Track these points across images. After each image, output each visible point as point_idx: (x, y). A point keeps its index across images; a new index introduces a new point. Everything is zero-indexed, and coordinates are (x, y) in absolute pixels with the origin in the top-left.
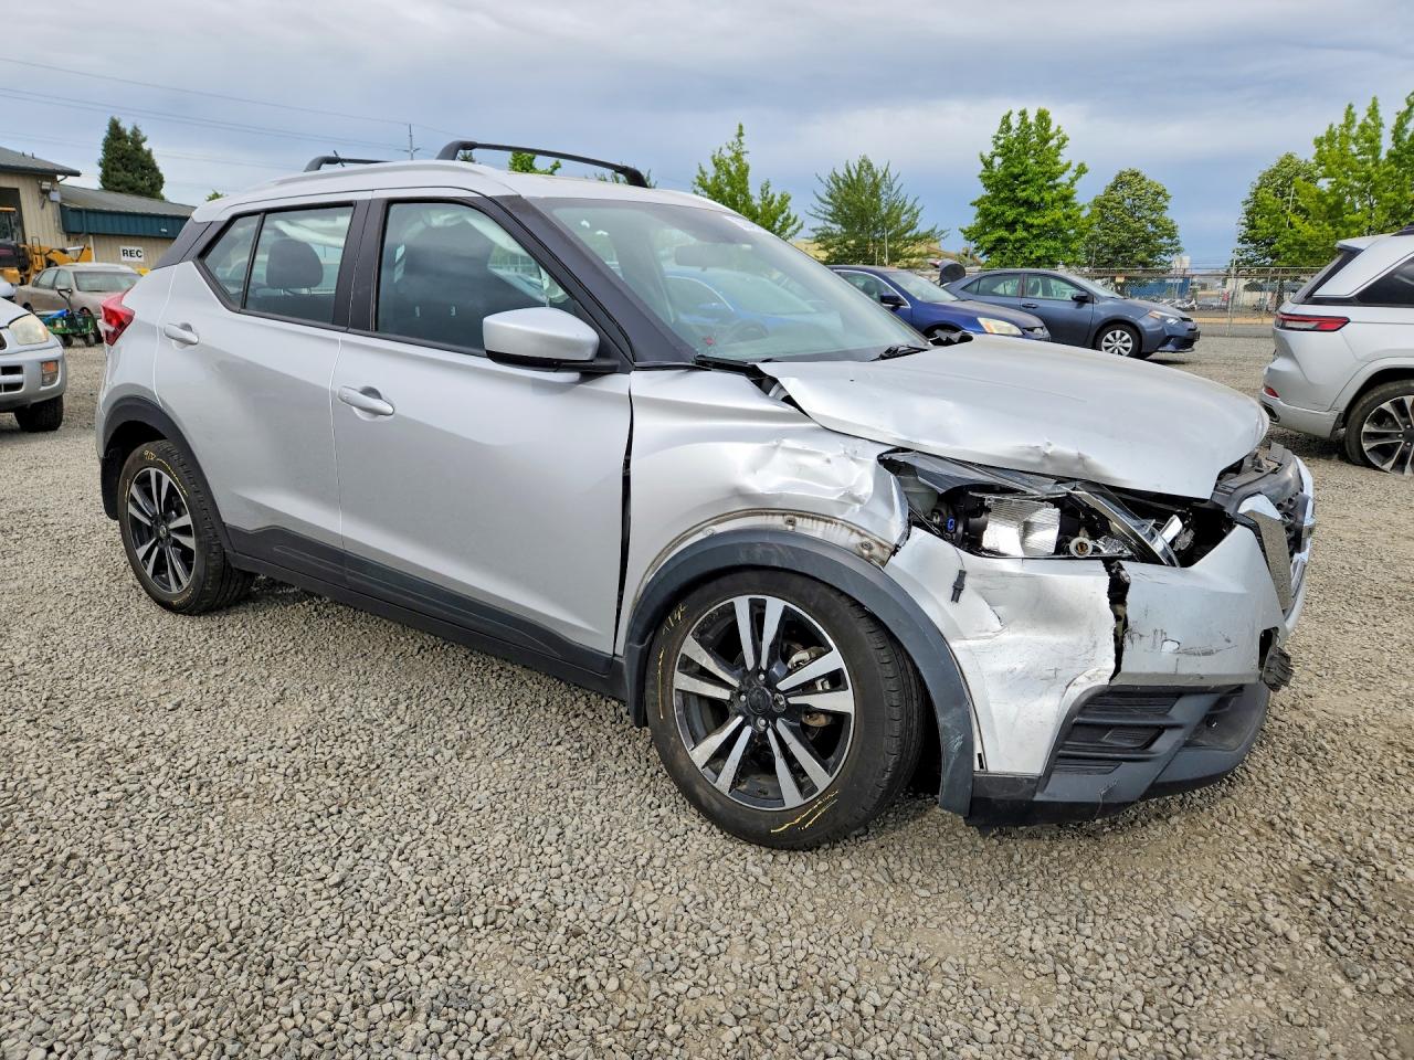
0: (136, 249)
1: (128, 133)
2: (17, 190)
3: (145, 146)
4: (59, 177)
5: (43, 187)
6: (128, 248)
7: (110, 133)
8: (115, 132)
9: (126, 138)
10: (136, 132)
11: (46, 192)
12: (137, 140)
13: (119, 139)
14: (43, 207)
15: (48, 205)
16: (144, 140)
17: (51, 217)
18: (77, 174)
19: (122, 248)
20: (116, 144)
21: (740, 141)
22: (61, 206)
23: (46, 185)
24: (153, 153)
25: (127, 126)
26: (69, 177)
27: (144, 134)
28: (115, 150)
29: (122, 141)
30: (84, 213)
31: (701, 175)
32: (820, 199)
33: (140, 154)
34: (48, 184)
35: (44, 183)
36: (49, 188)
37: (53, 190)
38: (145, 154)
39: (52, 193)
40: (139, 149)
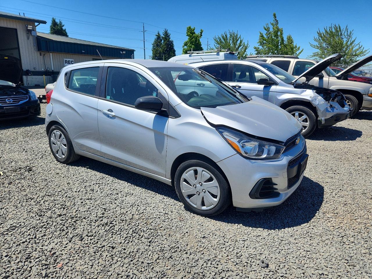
0: (71, 60)
1: (58, 23)
2: (16, 30)
3: (64, 28)
4: (37, 24)
5: (28, 28)
6: (68, 60)
7: (53, 24)
9: (58, 25)
10: (61, 23)
11: (29, 31)
12: (61, 25)
13: (55, 25)
14: (28, 39)
15: (31, 37)
16: (63, 26)
17: (32, 44)
19: (65, 59)
24: (67, 31)
25: (57, 21)
26: (40, 24)
27: (63, 24)
28: (54, 29)
34: (31, 27)
35: (29, 26)
36: (31, 29)
37: (33, 30)
38: (63, 30)
39: (33, 32)
40: (62, 29)
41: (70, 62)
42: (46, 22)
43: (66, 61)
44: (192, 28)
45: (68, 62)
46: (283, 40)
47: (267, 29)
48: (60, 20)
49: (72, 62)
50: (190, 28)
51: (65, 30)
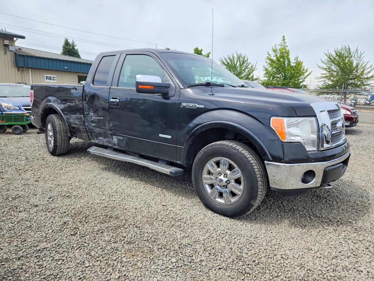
0: (53, 76)
1: (71, 44)
3: (76, 48)
4: (15, 39)
5: (5, 43)
6: (49, 76)
7: (65, 44)
8: (67, 43)
9: (70, 45)
10: (73, 44)
11: (6, 46)
12: (73, 47)
13: (67, 45)
14: (5, 54)
15: (8, 53)
16: (76, 46)
17: (9, 59)
18: (23, 38)
19: (46, 75)
20: (66, 47)
21: (284, 42)
22: (15, 53)
23: (7, 42)
25: (70, 41)
26: (19, 39)
27: (75, 44)
28: (66, 48)
29: (68, 46)
30: (26, 57)
31: (268, 56)
32: (323, 62)
33: (74, 50)
34: (8, 41)
35: (5, 41)
36: (8, 43)
37: (11, 45)
38: (76, 50)
39: (10, 47)
40: (74, 49)
41: (52, 78)
42: (25, 38)
43: (47, 77)
44: (200, 49)
45: (49, 78)
46: (289, 62)
47: (275, 51)
48: (73, 40)
49: (54, 78)
50: (197, 49)
51: (77, 50)
